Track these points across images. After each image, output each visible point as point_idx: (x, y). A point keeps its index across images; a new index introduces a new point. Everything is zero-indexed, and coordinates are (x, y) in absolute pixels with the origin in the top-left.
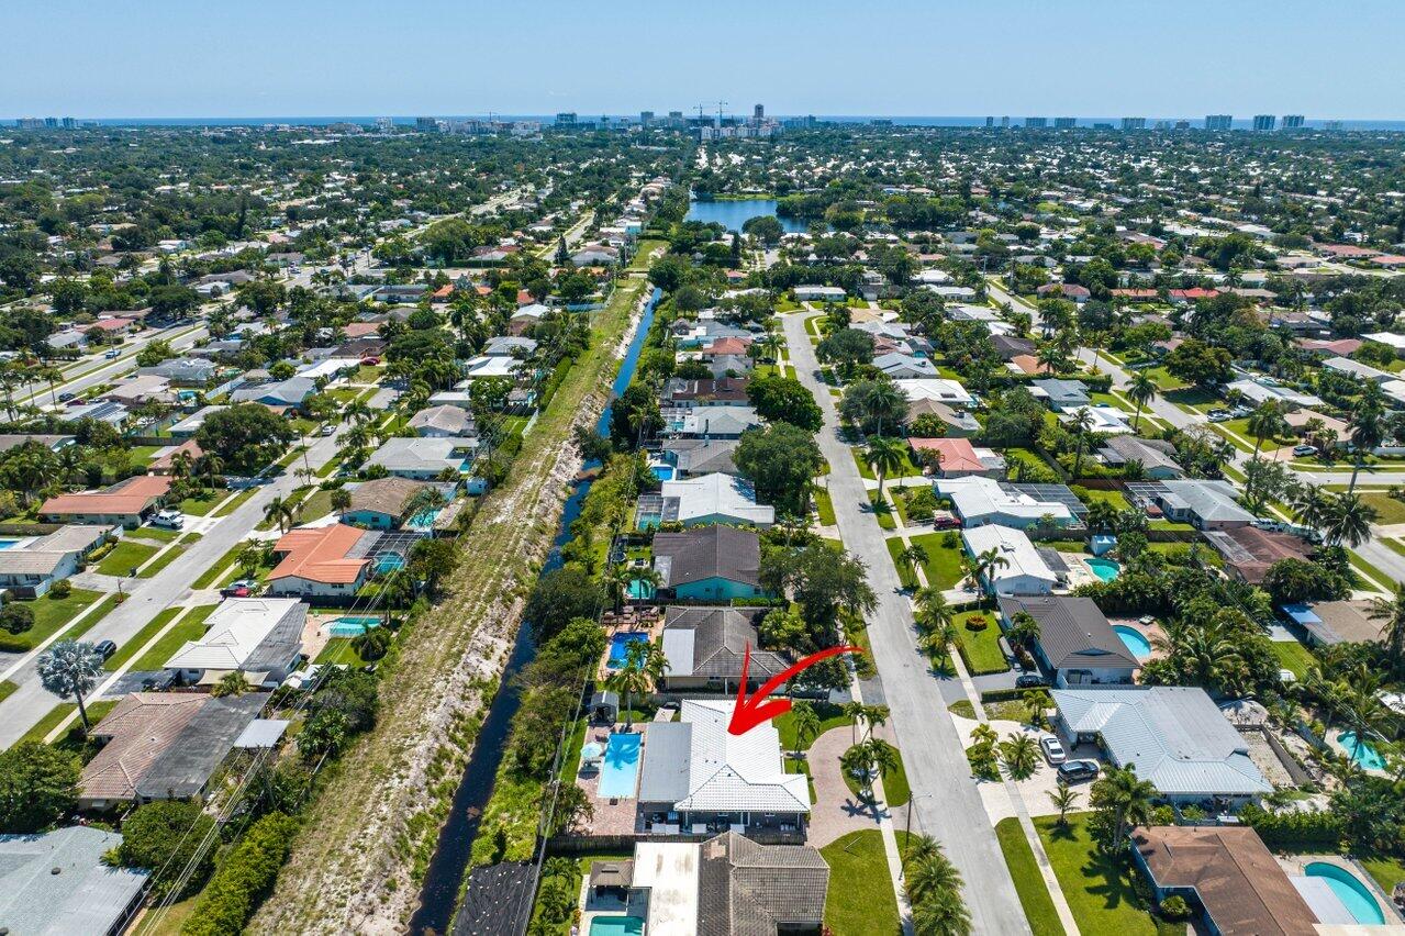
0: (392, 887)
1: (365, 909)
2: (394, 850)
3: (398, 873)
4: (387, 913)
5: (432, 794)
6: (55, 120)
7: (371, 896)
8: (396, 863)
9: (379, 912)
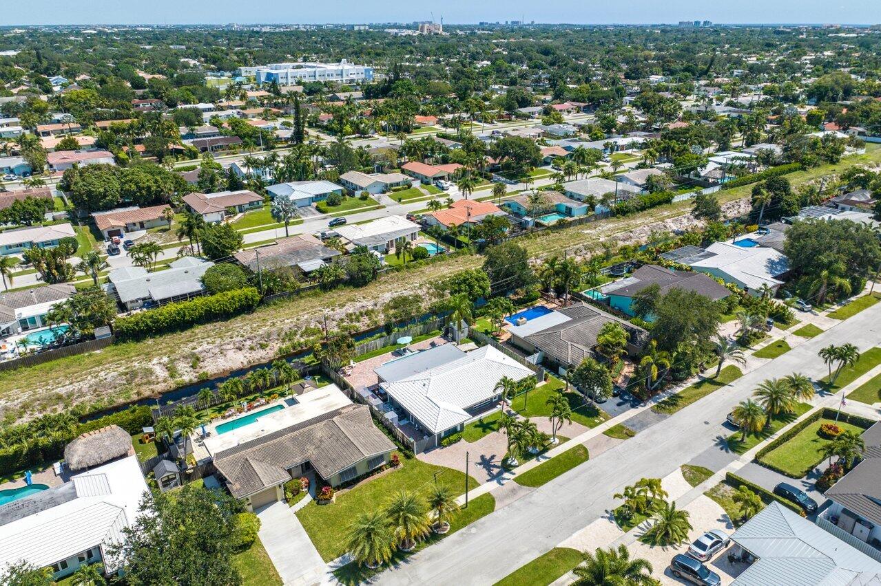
0: (263, 347)
1: (237, 345)
2: (283, 333)
3: (274, 344)
4: (248, 355)
5: (338, 325)
6: (699, 22)
7: (248, 343)
8: (278, 340)
9: (244, 351)
